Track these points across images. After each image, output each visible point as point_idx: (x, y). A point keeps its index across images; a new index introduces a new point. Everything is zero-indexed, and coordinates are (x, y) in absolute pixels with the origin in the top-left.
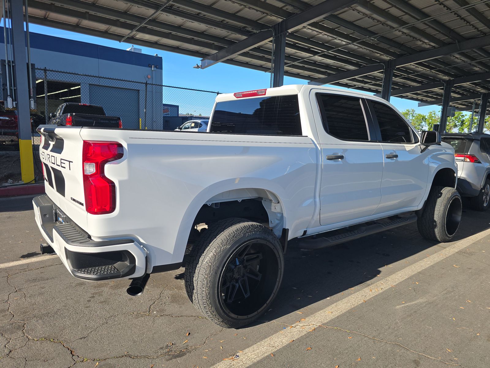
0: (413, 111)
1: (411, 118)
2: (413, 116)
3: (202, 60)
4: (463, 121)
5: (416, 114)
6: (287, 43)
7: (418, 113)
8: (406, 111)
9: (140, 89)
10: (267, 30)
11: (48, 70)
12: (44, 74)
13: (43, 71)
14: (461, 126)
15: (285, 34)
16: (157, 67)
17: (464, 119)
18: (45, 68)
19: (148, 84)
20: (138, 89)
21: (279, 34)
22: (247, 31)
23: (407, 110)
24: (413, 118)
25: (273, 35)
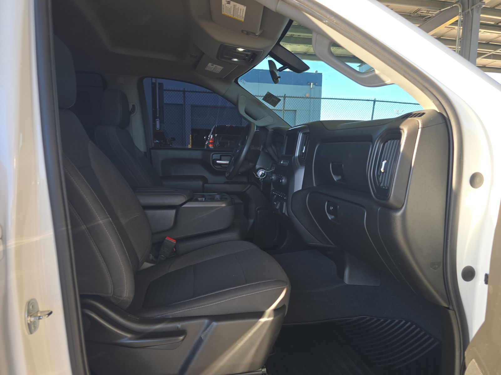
3: (360, 66)
6: (482, 24)
9: (296, 109)
10: (450, 7)
11: (187, 91)
12: (183, 95)
13: (182, 93)
15: (478, 6)
16: (316, 84)
18: (184, 89)
19: (287, 97)
20: (294, 109)
21: (469, 8)
22: (420, 16)
25: (460, 12)
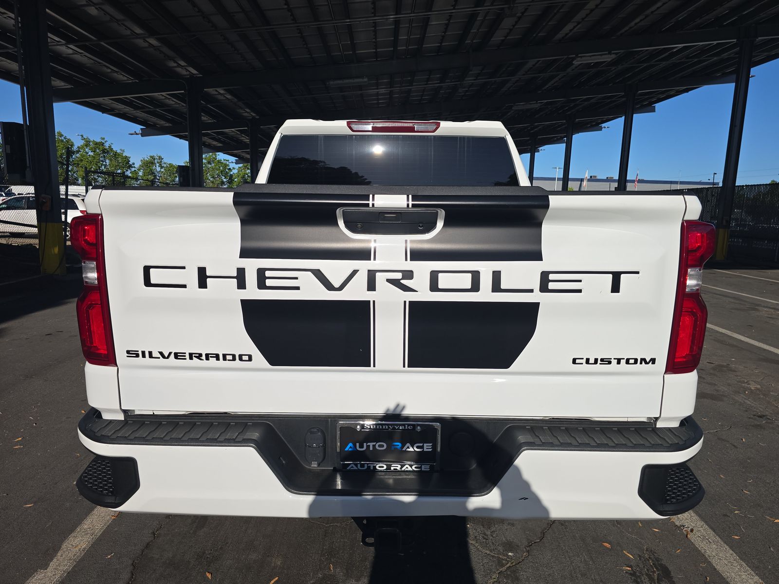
0: (160, 158)
1: (158, 169)
2: (162, 167)
4: (231, 176)
5: (165, 163)
7: (169, 163)
8: (149, 158)
14: (230, 183)
17: (231, 173)
23: (151, 157)
24: (162, 170)
